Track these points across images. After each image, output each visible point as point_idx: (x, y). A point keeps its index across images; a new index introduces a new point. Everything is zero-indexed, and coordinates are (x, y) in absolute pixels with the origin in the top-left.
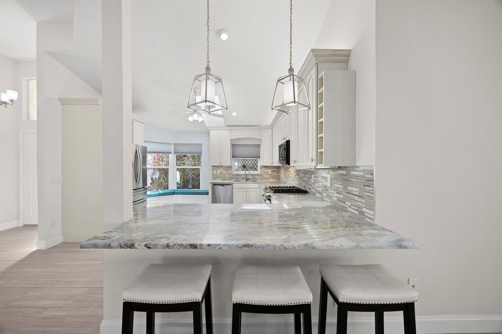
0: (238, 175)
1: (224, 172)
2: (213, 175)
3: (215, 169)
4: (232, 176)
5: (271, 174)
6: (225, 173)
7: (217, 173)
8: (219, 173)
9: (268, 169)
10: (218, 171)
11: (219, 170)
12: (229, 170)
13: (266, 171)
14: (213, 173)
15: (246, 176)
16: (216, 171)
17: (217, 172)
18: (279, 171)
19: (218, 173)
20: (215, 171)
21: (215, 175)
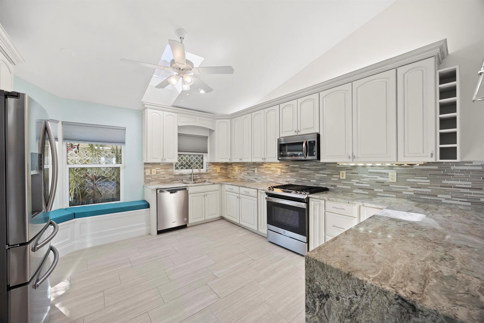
0: (182, 175)
1: (162, 172)
2: (145, 177)
3: (148, 168)
4: (174, 177)
5: (219, 171)
6: (164, 173)
7: (151, 173)
8: (155, 174)
9: (216, 167)
10: (153, 170)
11: (155, 170)
12: (169, 169)
13: (215, 169)
14: (145, 173)
15: (193, 176)
16: (151, 171)
17: (153, 172)
18: (227, 168)
19: (153, 174)
20: (148, 171)
21: (148, 176)
